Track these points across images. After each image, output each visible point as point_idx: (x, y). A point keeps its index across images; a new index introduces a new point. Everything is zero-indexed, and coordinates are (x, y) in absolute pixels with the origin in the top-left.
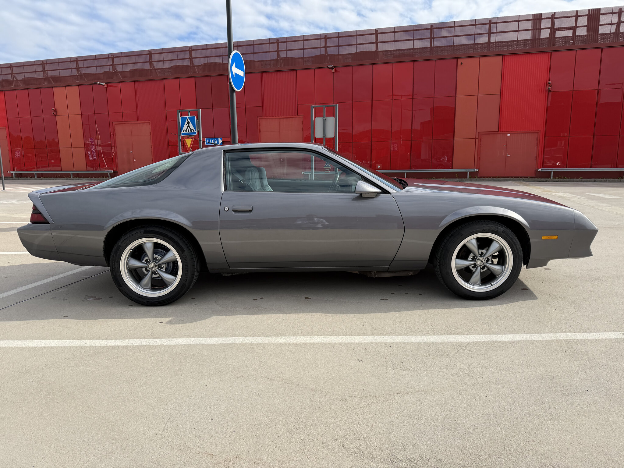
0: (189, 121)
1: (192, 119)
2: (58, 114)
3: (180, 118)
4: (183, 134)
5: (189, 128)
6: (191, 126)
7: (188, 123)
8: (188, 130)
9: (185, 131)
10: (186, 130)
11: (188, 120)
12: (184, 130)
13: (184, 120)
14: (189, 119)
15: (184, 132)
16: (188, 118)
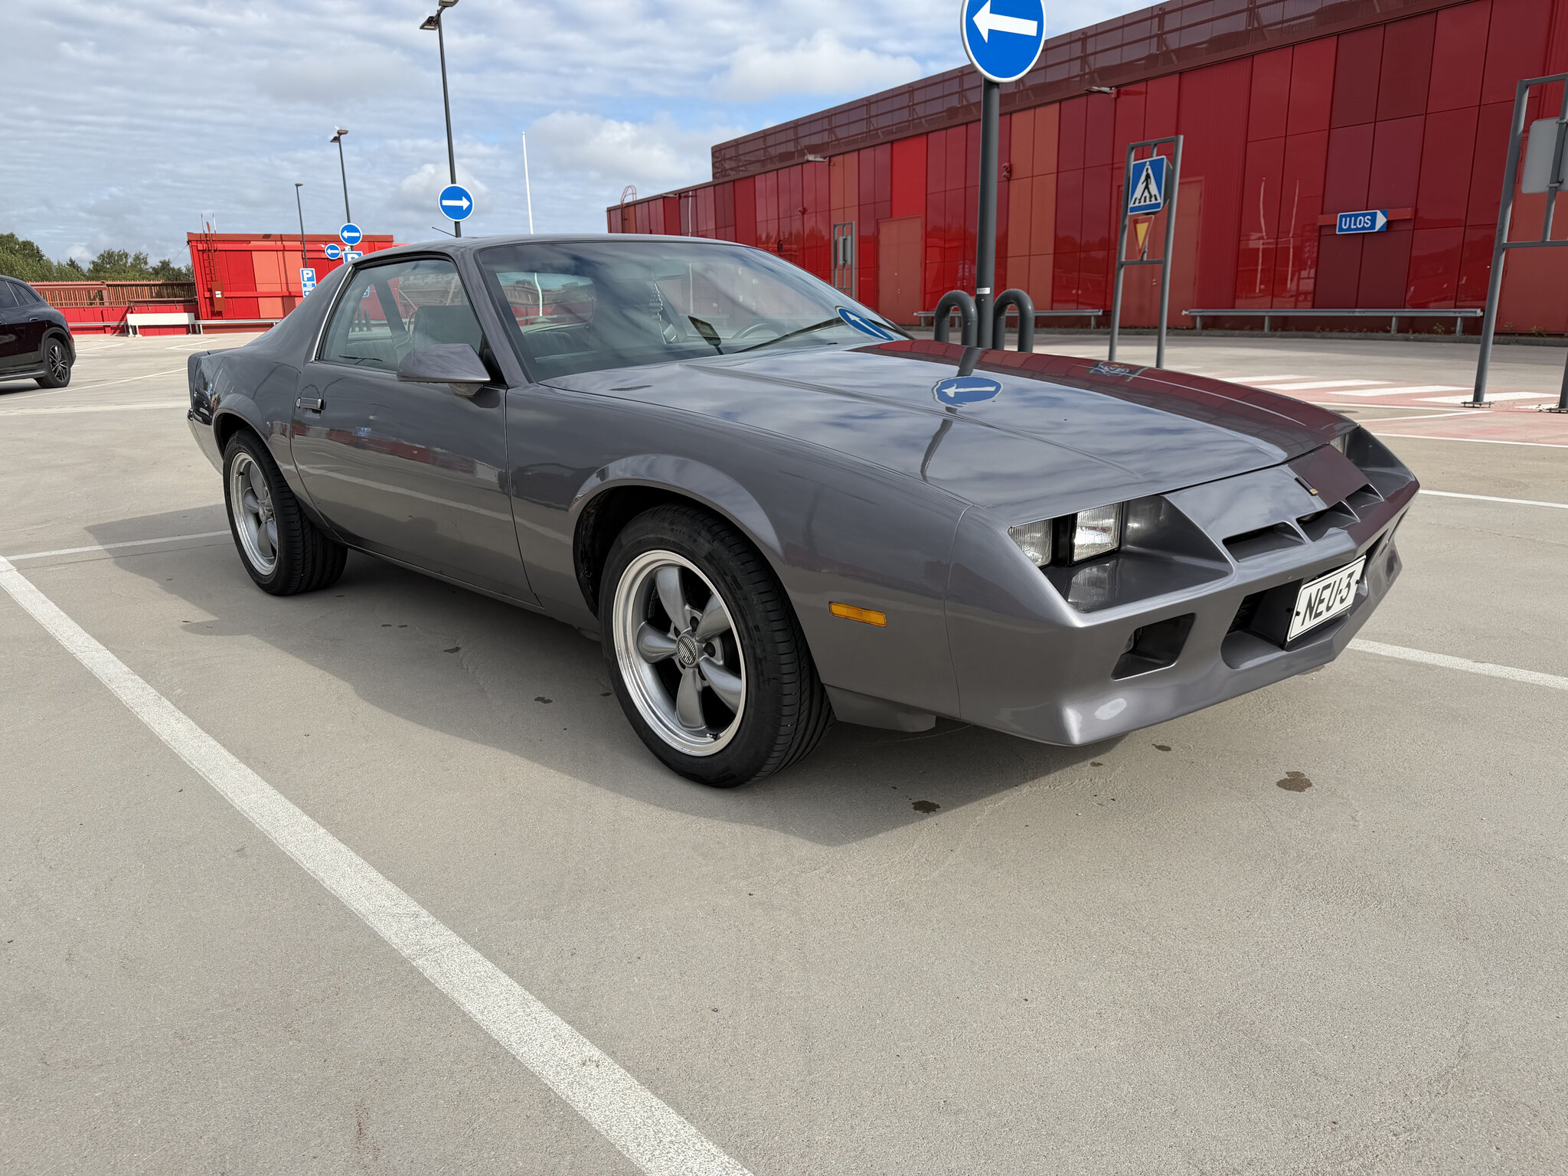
0: (1150, 172)
1: (1157, 166)
2: (1015, 176)
3: (1133, 163)
4: (1133, 209)
5: (1146, 191)
6: (1153, 187)
7: (1148, 176)
8: (1145, 197)
9: (1137, 201)
10: (1140, 200)
11: (1147, 169)
12: (1136, 199)
13: (1139, 169)
14: (1149, 167)
15: (1134, 203)
16: (1148, 163)
